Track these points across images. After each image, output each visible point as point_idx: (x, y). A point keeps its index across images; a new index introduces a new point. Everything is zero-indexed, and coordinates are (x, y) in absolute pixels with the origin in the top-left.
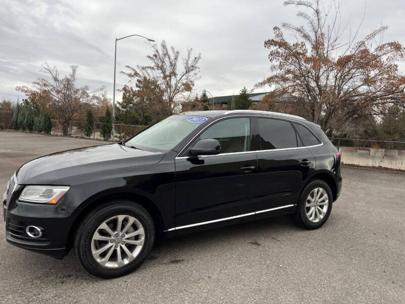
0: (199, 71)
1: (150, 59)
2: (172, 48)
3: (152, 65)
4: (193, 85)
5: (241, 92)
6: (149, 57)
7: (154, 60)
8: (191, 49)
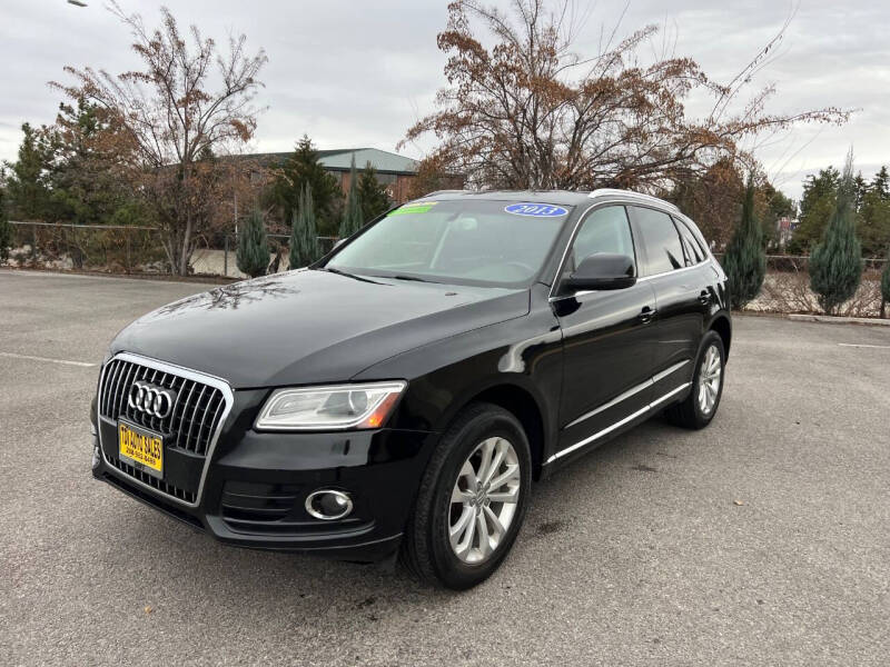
0: (256, 93)
1: (139, 54)
2: (194, 29)
3: (145, 68)
4: (255, 126)
5: (298, 147)
6: (139, 48)
7: (150, 55)
8: (243, 38)
